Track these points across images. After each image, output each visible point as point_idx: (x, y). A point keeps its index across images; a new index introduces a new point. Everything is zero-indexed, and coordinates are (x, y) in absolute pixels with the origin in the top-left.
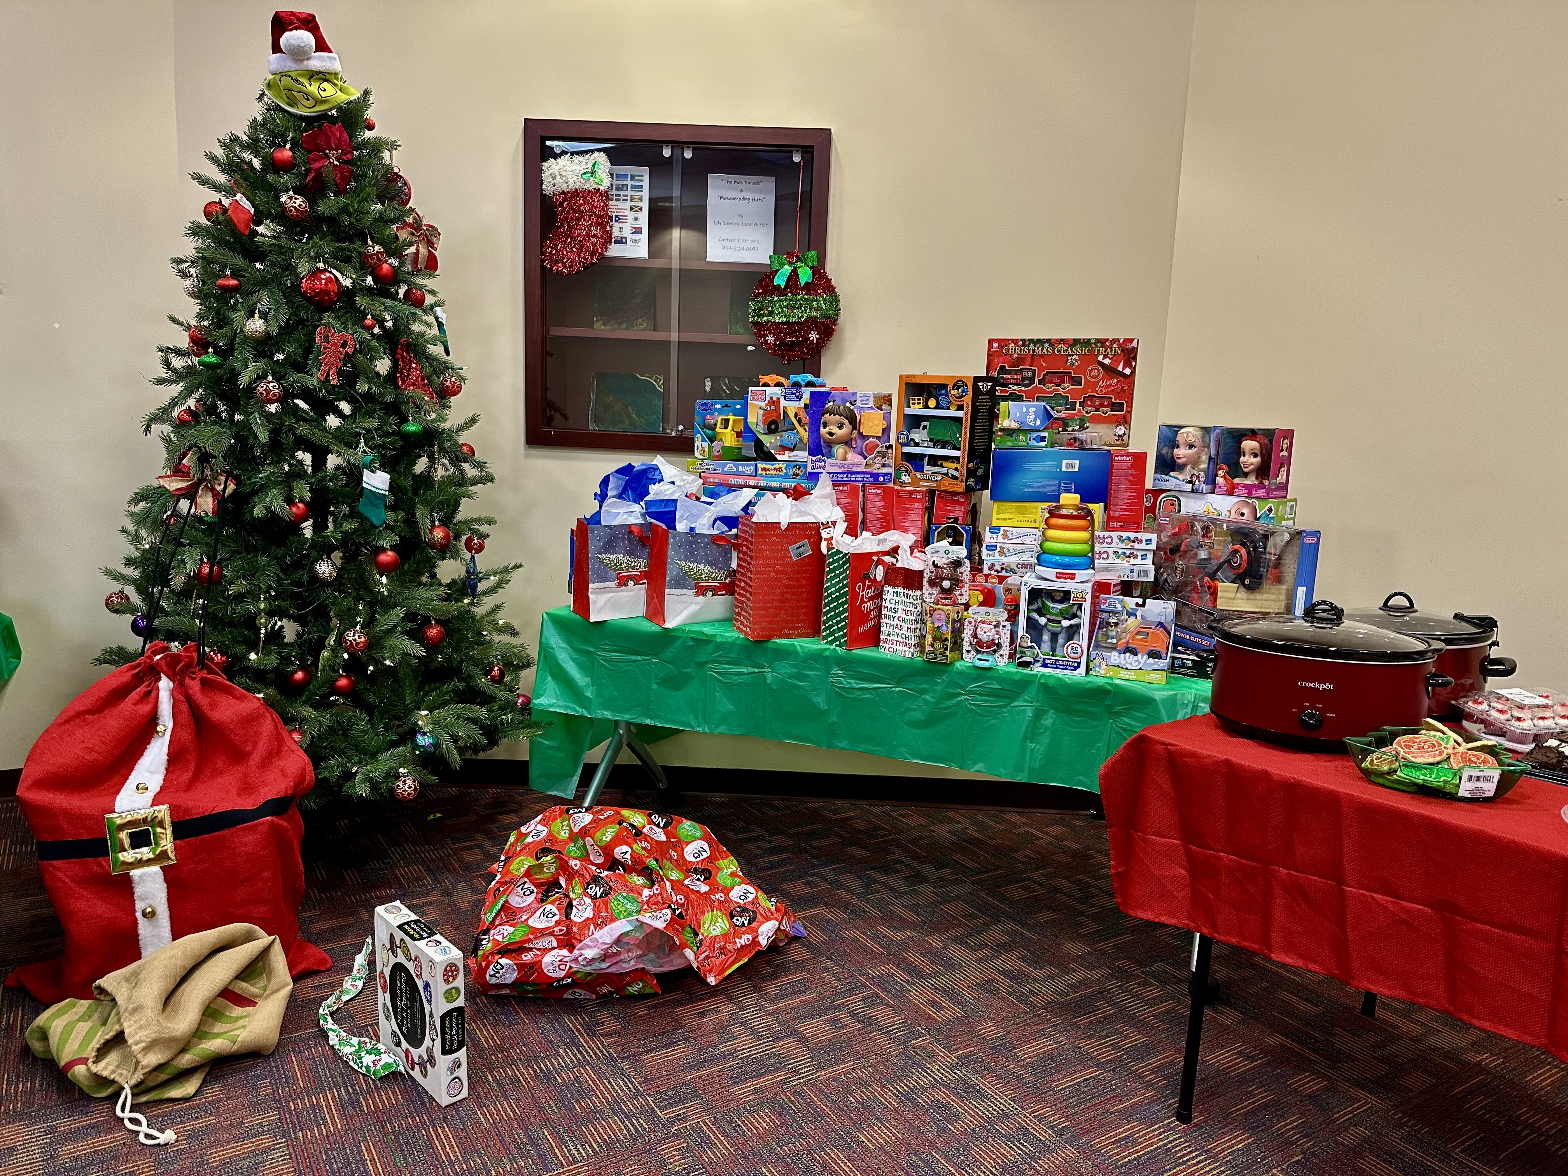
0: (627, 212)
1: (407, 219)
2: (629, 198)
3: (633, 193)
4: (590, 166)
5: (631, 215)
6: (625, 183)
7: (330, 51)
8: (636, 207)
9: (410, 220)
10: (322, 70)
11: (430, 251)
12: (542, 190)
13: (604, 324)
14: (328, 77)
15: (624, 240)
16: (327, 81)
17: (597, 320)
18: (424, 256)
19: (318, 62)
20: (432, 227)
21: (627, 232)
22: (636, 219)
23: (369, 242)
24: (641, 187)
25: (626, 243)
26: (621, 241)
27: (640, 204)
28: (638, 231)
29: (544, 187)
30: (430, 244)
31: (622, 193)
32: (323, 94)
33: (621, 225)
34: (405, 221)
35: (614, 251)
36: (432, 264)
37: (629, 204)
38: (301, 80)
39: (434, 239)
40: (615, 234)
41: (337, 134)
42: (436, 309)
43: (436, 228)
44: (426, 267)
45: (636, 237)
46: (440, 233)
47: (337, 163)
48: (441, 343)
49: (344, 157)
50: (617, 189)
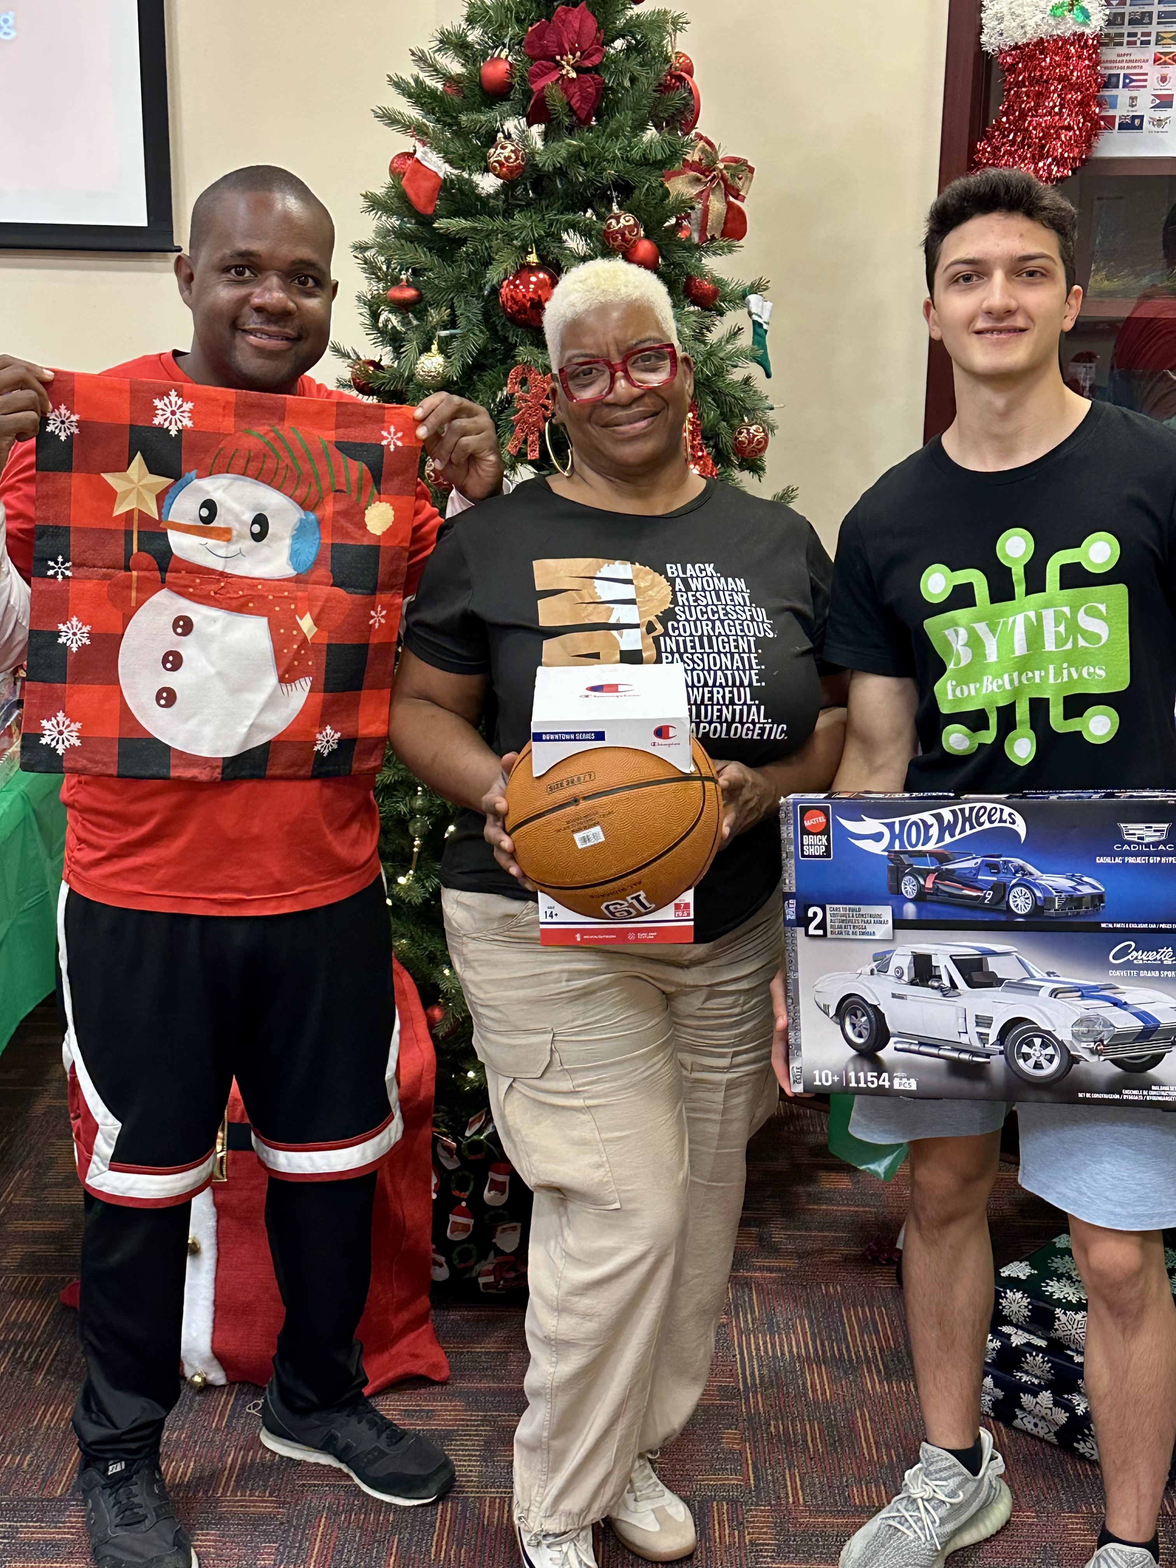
0: (1148, 67)
1: (688, 157)
2: (1153, 38)
3: (1162, 28)
5: (1154, 72)
6: (1147, 9)
8: (1165, 54)
9: (693, 156)
11: (730, 205)
12: (980, 45)
15: (1137, 122)
18: (719, 215)
20: (736, 160)
21: (1144, 107)
22: (1164, 79)
23: (615, 207)
25: (1140, 127)
26: (1133, 124)
27: (1173, 49)
28: (1165, 101)
29: (983, 38)
30: (731, 191)
31: (1139, 30)
33: (1134, 93)
34: (684, 160)
35: (1114, 145)
36: (735, 227)
37: (1154, 49)
39: (740, 182)
40: (1121, 111)
41: (577, 25)
42: (752, 298)
43: (745, 162)
44: (723, 234)
45: (1162, 114)
46: (752, 170)
47: (573, 75)
48: (758, 363)
49: (588, 64)
50: (1132, 22)
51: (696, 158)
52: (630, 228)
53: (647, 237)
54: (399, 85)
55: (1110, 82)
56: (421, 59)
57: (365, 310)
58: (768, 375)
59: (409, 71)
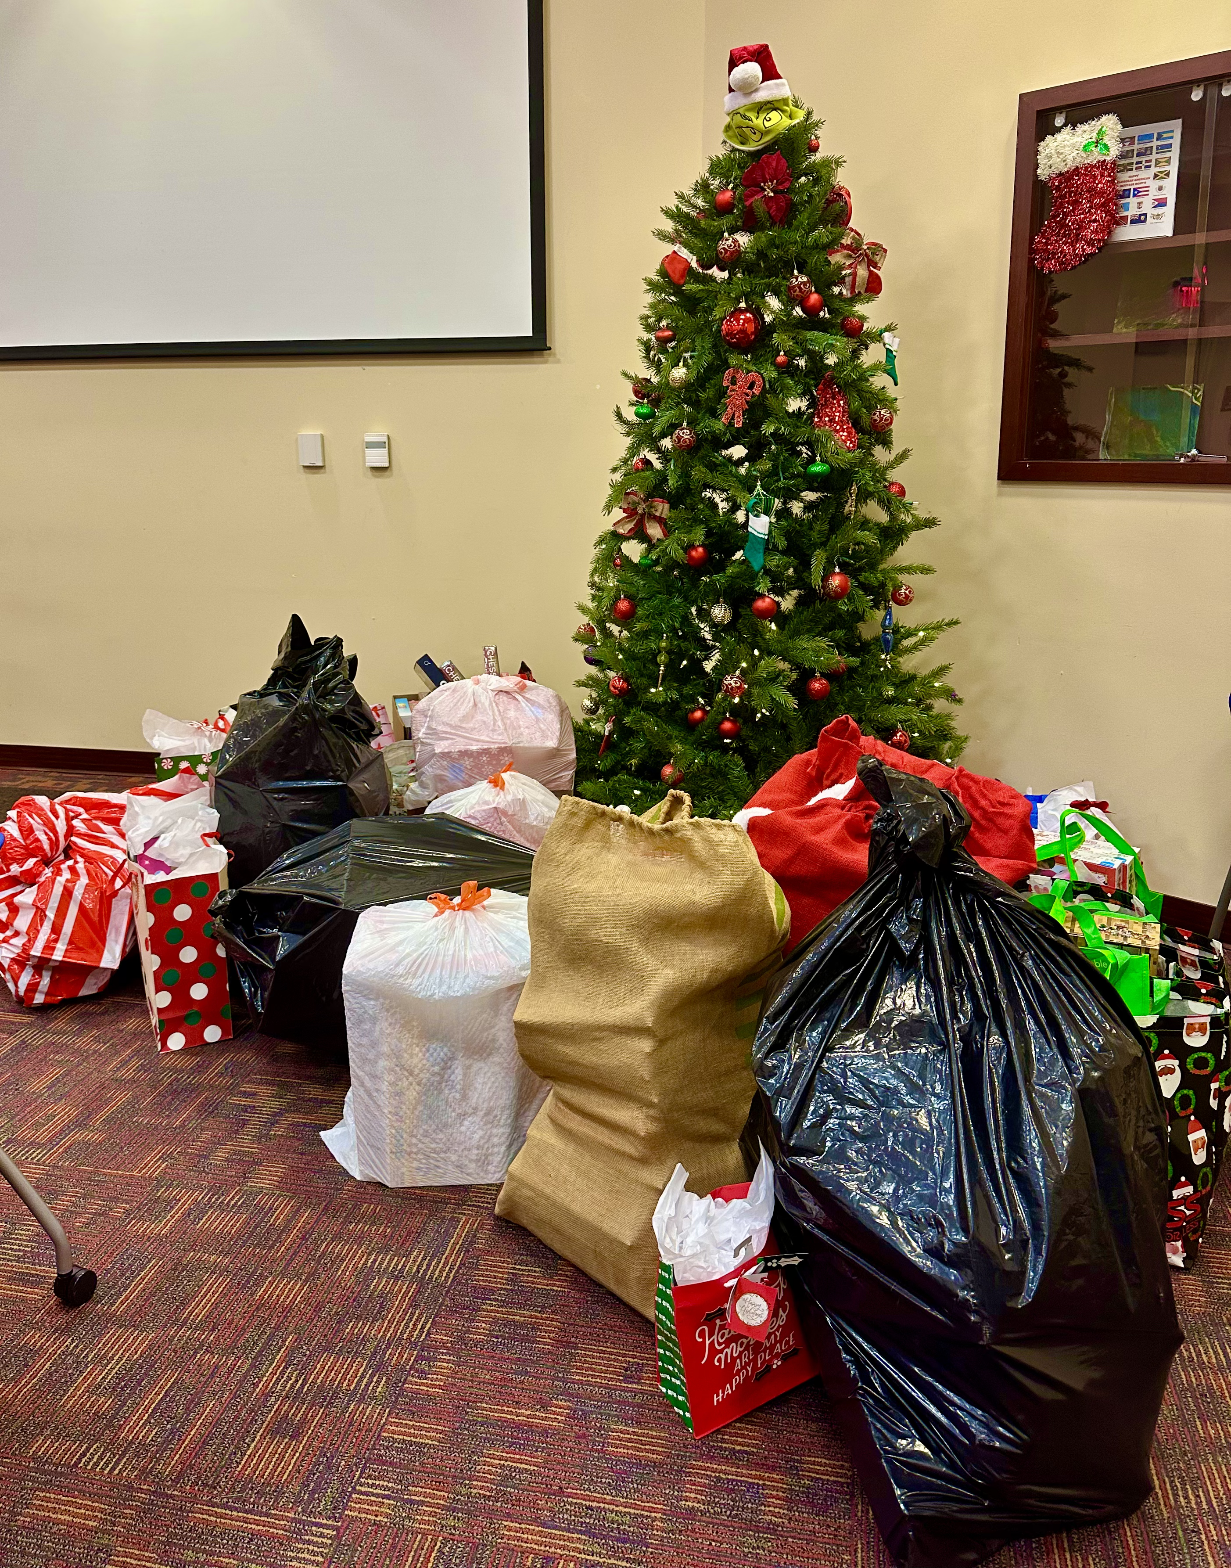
0: (1150, 182)
1: (843, 241)
2: (1153, 163)
3: (1159, 156)
4: (1094, 135)
5: (1153, 185)
6: (1149, 145)
7: (778, 77)
8: (1161, 172)
9: (847, 241)
10: (769, 99)
11: (871, 272)
12: (1036, 176)
13: (1126, 327)
14: (776, 105)
15: (1143, 218)
16: (775, 109)
17: (1119, 323)
18: (864, 279)
19: (768, 91)
20: (875, 244)
21: (1148, 208)
22: (1160, 188)
23: (796, 272)
24: (1170, 146)
25: (1145, 221)
26: (1140, 220)
27: (1167, 168)
28: (1161, 203)
29: (1039, 171)
30: (872, 263)
31: (1144, 159)
32: (767, 124)
33: (1140, 200)
34: (842, 244)
35: (1127, 233)
36: (874, 286)
37: (1154, 170)
38: (748, 114)
39: (877, 258)
40: (1132, 211)
41: (774, 164)
42: (887, 336)
43: (881, 246)
44: (866, 291)
45: (1159, 211)
46: (885, 251)
47: (772, 194)
48: (888, 374)
49: (781, 187)
50: (1138, 155)
51: (849, 242)
52: (804, 283)
53: (816, 292)
54: (667, 213)
55: (1126, 194)
56: (681, 197)
57: (642, 347)
58: (896, 384)
59: (672, 203)
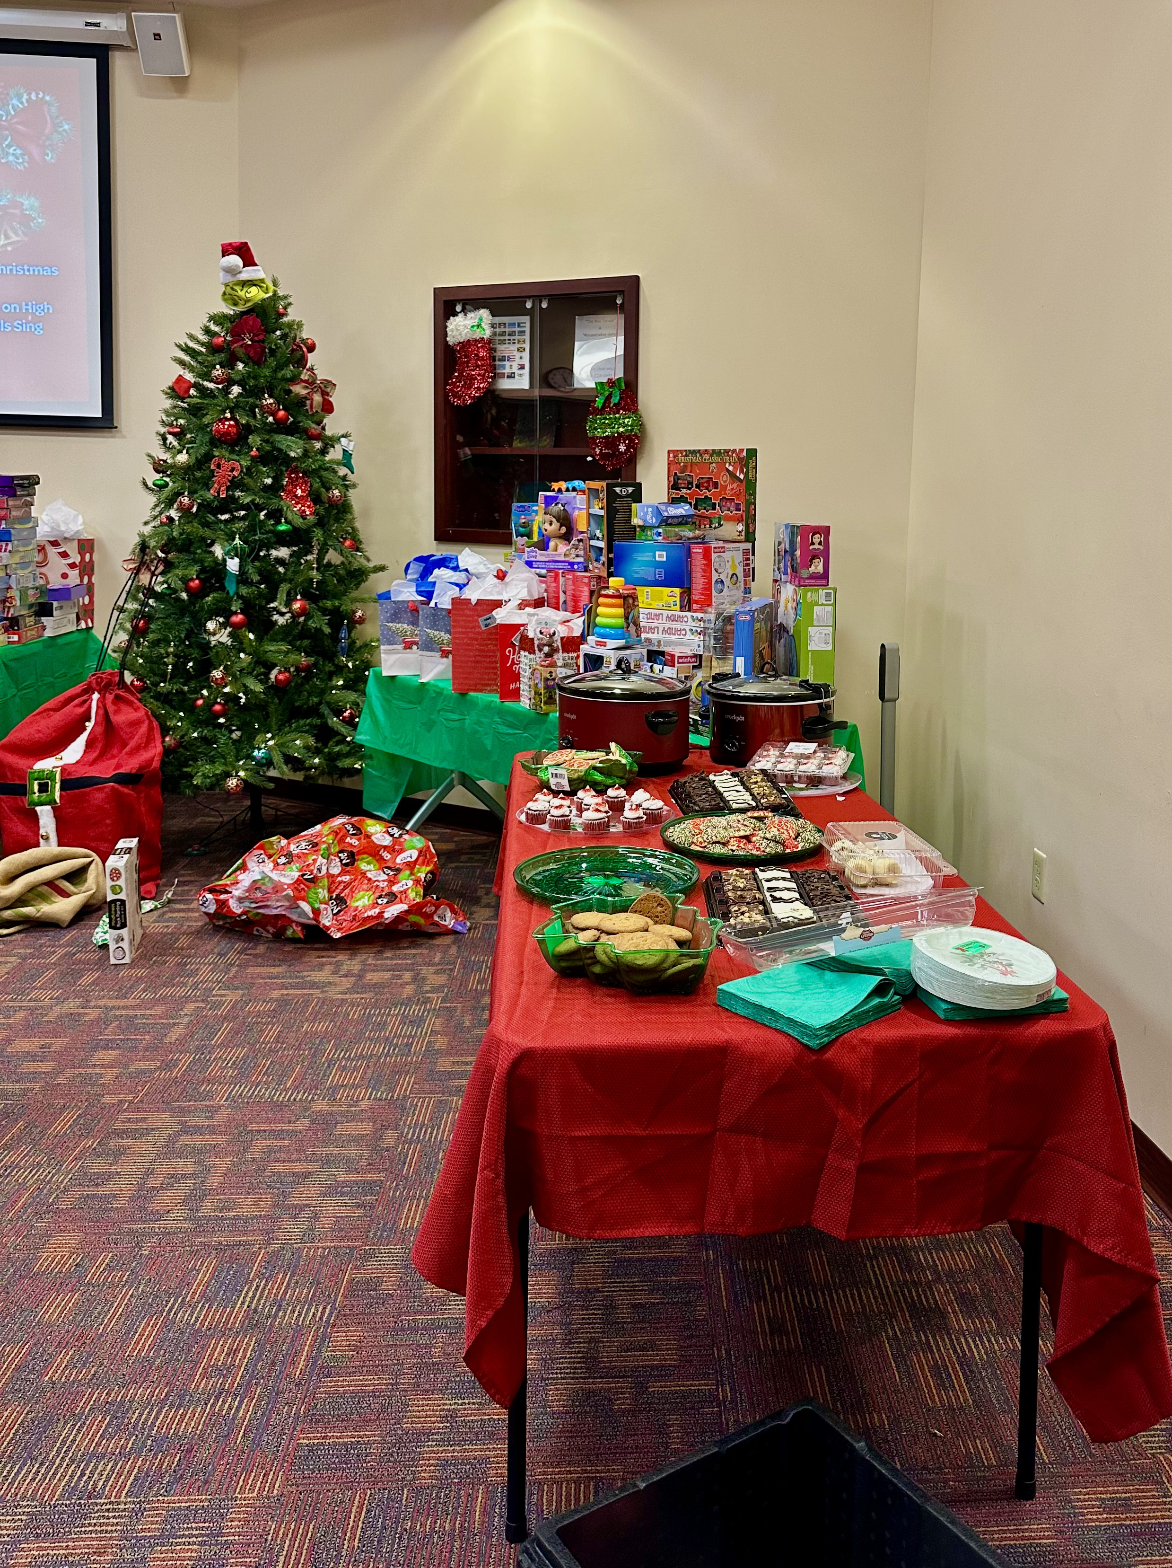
0: (516, 353)
1: (303, 378)
2: (517, 342)
3: (519, 338)
4: (477, 321)
5: (518, 355)
6: (510, 330)
7: (256, 265)
8: (521, 348)
10: (249, 279)
11: (324, 399)
12: (447, 342)
13: (520, 442)
14: (256, 283)
15: (513, 375)
16: (255, 285)
17: (515, 441)
18: (319, 403)
19: (248, 273)
20: (326, 380)
21: (515, 369)
22: (521, 358)
23: (266, 395)
24: (524, 332)
25: (515, 378)
26: (511, 376)
27: (524, 346)
28: (522, 367)
29: (448, 339)
30: (324, 394)
31: (512, 338)
32: (248, 295)
33: (511, 364)
34: (301, 379)
35: (505, 384)
36: (328, 408)
37: (517, 346)
38: (235, 287)
39: (328, 390)
40: (507, 371)
41: (251, 323)
42: (342, 439)
43: (330, 382)
44: (322, 410)
45: (521, 372)
46: (335, 385)
47: (250, 343)
48: (345, 466)
49: (256, 338)
50: (509, 335)
51: (306, 378)
52: (271, 404)
53: (283, 409)
54: (179, 346)
55: (503, 359)
56: (191, 337)
57: (160, 438)
58: (353, 473)
59: (184, 340)
